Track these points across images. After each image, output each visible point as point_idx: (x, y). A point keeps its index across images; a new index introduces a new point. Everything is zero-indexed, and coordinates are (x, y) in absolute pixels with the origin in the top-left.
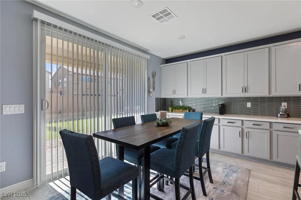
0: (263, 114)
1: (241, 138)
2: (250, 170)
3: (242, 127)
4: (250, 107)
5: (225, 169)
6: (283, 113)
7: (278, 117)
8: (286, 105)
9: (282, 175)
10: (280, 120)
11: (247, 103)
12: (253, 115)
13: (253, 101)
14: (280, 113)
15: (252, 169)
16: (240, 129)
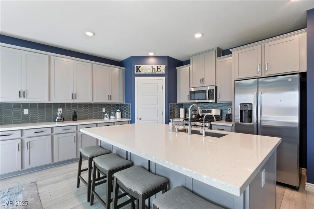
0: (42, 121)
1: (20, 151)
2: (36, 182)
3: (22, 137)
4: (28, 114)
5: (3, 197)
6: (60, 118)
7: (55, 121)
8: (61, 111)
9: (64, 171)
10: (58, 124)
11: (24, 109)
12: (31, 122)
13: (31, 107)
14: (58, 118)
15: (37, 180)
16: (19, 141)
